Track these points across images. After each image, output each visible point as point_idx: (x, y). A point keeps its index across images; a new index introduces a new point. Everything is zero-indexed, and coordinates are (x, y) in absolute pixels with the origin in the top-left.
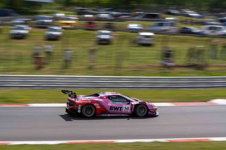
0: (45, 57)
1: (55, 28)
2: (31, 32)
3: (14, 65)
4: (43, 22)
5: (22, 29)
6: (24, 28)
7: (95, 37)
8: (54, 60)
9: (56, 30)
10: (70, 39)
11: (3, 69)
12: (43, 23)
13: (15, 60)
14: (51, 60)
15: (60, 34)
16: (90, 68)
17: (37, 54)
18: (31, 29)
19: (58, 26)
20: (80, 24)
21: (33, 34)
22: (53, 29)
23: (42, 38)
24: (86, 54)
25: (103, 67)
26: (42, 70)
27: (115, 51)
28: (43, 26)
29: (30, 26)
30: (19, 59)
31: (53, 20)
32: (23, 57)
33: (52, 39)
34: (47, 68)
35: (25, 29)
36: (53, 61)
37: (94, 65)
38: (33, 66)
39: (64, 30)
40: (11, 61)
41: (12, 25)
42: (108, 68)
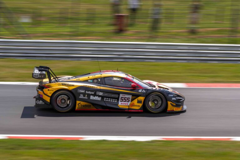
0: (127, 16)
3: (83, 27)
11: (70, 32)
13: (87, 20)
14: (137, 20)
24: (187, 11)
25: (213, 30)
26: (124, 34)
27: (230, 7)
30: (91, 18)
32: (97, 16)
34: (131, 31)
36: (138, 22)
38: (112, 28)
40: (80, 21)
42: (219, 31)
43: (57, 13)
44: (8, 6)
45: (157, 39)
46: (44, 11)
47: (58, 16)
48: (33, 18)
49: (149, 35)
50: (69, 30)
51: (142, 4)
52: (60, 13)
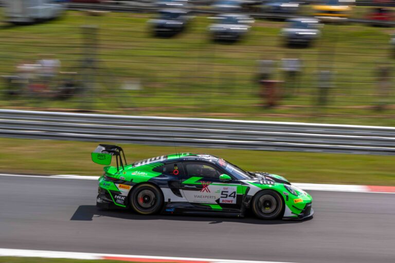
0: (281, 83)
1: (304, 20)
2: (253, 29)
4: (280, 8)
5: (235, 22)
6: (239, 20)
7: (390, 42)
8: (301, 90)
9: (305, 26)
10: (339, 44)
12: (279, 10)
13: (220, 88)
15: (315, 34)
16: (379, 109)
17: (264, 76)
18: (253, 22)
19: (312, 16)
20: (358, 13)
21: (257, 33)
22: (299, 22)
23: (275, 43)
26: (275, 111)
28: (280, 16)
29: (251, 16)
30: (228, 86)
31: (300, 4)
32: (237, 82)
33: (297, 43)
34: (287, 105)
35: (239, 22)
36: (298, 92)
37: (388, 103)
38: (257, 101)
39: (323, 25)
40: (213, 90)
41: (214, 14)
43: (178, 77)
44: (108, 65)
45: (327, 119)
46: (159, 74)
47: (178, 81)
48: (142, 83)
49: (310, 112)
50: (193, 102)
51: (303, 66)
52: (181, 78)
